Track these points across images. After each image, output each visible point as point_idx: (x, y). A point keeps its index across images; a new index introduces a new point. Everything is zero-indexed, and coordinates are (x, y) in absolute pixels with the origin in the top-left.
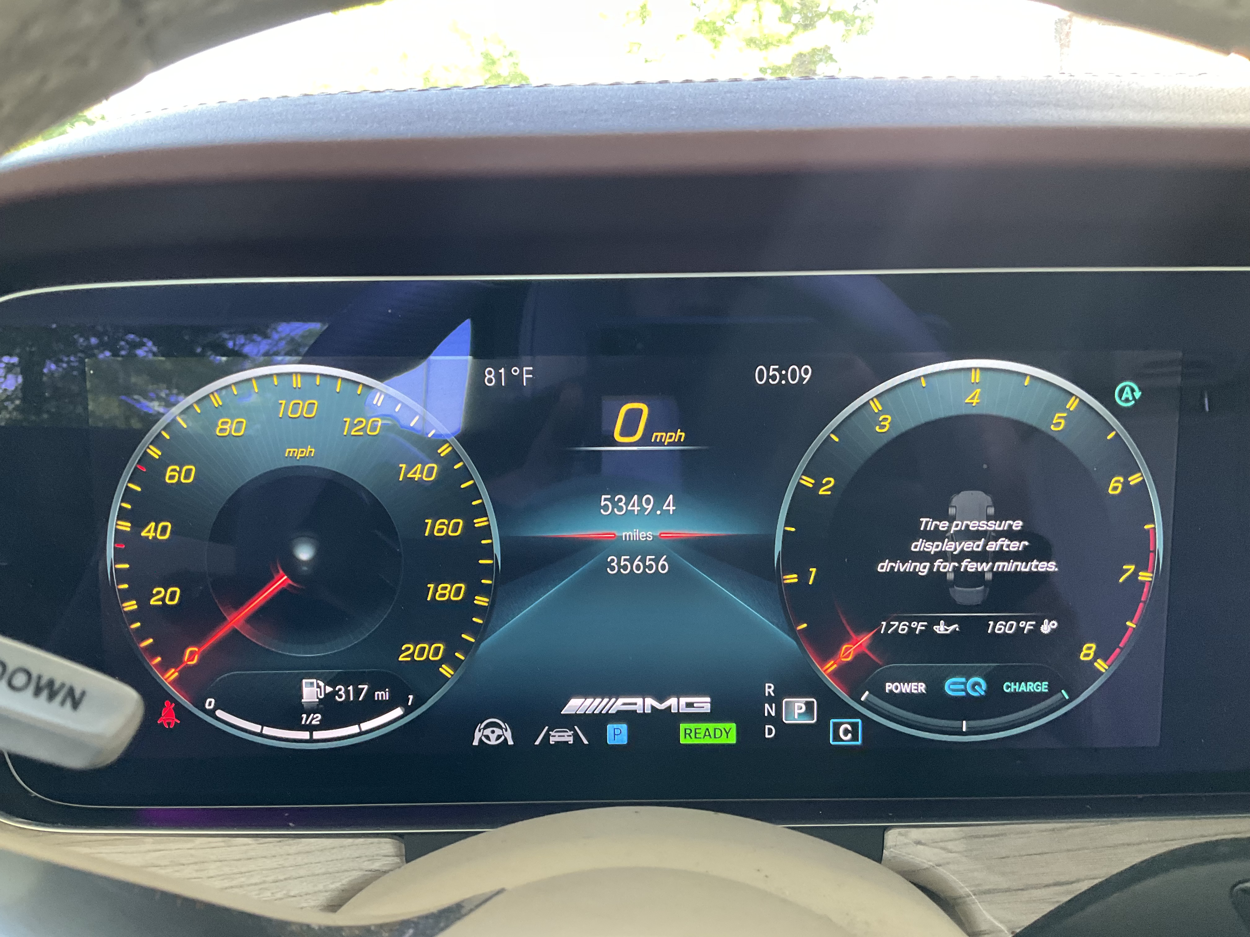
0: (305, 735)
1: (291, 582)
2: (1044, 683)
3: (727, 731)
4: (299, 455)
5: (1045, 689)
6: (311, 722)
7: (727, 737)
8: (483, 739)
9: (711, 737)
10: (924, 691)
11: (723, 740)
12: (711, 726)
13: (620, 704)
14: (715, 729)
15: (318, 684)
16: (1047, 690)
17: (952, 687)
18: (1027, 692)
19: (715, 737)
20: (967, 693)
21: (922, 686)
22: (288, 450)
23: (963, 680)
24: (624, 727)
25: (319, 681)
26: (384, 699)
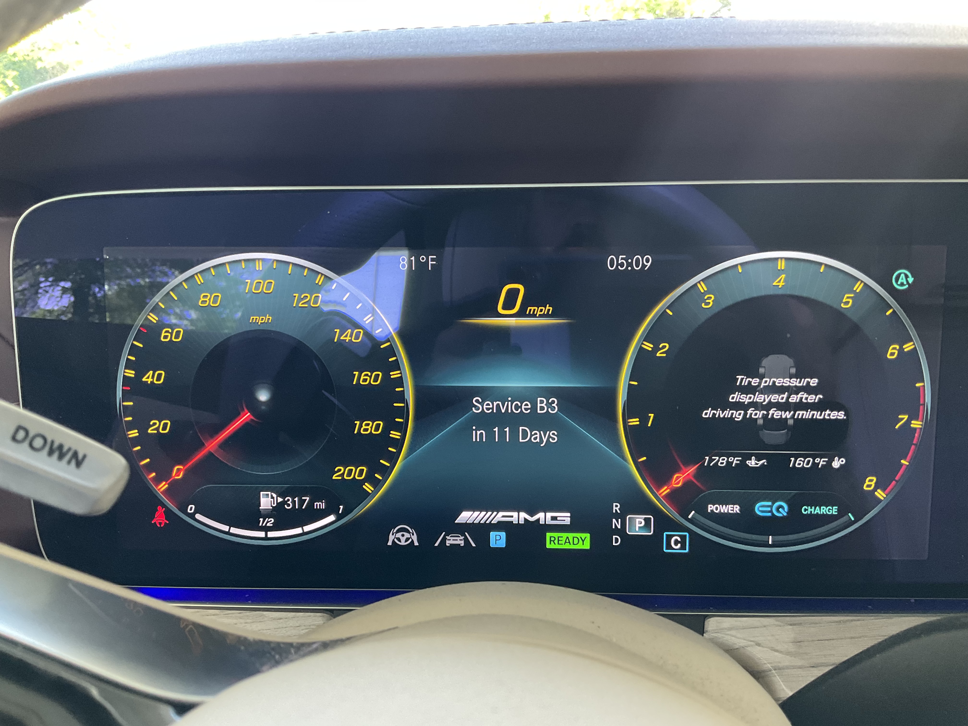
0: (262, 534)
1: (253, 418)
2: (834, 507)
3: (583, 539)
4: (260, 322)
5: (835, 512)
6: (266, 524)
7: (583, 544)
8: (396, 540)
9: (570, 544)
10: (738, 512)
11: (580, 546)
12: (571, 535)
13: (500, 516)
14: (574, 538)
15: (272, 495)
16: (836, 513)
17: (760, 509)
18: (820, 514)
19: (574, 544)
20: (773, 514)
21: (736, 508)
22: (252, 318)
23: (770, 503)
24: (503, 534)
25: (272, 494)
26: (321, 508)
